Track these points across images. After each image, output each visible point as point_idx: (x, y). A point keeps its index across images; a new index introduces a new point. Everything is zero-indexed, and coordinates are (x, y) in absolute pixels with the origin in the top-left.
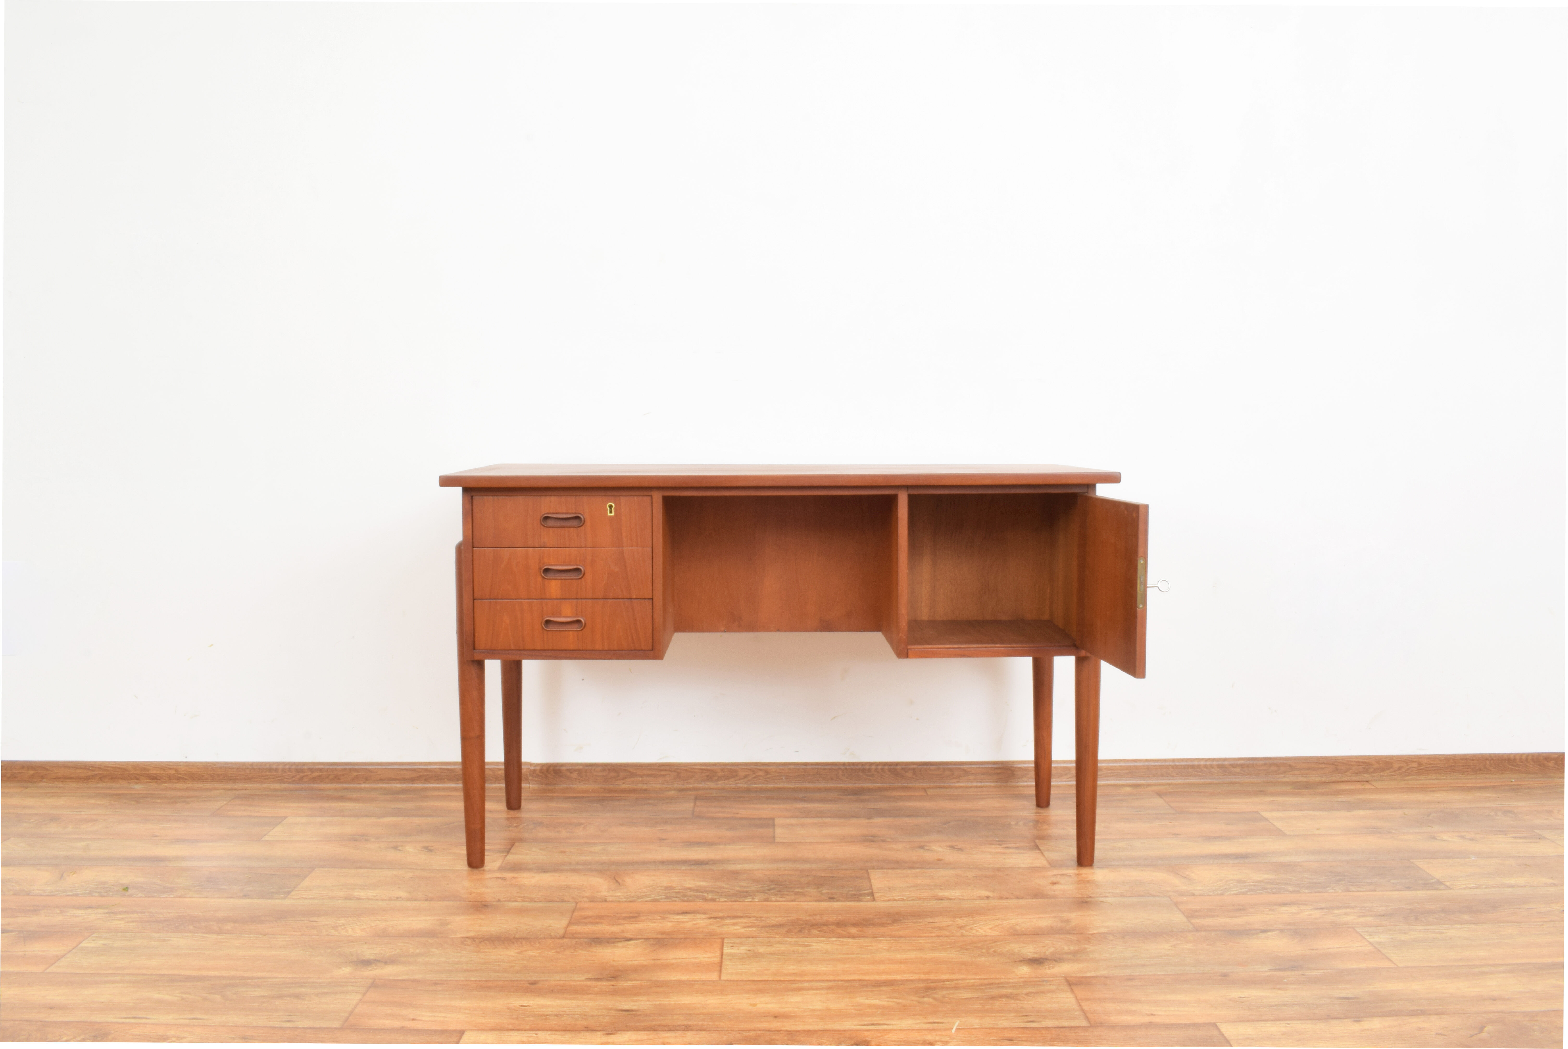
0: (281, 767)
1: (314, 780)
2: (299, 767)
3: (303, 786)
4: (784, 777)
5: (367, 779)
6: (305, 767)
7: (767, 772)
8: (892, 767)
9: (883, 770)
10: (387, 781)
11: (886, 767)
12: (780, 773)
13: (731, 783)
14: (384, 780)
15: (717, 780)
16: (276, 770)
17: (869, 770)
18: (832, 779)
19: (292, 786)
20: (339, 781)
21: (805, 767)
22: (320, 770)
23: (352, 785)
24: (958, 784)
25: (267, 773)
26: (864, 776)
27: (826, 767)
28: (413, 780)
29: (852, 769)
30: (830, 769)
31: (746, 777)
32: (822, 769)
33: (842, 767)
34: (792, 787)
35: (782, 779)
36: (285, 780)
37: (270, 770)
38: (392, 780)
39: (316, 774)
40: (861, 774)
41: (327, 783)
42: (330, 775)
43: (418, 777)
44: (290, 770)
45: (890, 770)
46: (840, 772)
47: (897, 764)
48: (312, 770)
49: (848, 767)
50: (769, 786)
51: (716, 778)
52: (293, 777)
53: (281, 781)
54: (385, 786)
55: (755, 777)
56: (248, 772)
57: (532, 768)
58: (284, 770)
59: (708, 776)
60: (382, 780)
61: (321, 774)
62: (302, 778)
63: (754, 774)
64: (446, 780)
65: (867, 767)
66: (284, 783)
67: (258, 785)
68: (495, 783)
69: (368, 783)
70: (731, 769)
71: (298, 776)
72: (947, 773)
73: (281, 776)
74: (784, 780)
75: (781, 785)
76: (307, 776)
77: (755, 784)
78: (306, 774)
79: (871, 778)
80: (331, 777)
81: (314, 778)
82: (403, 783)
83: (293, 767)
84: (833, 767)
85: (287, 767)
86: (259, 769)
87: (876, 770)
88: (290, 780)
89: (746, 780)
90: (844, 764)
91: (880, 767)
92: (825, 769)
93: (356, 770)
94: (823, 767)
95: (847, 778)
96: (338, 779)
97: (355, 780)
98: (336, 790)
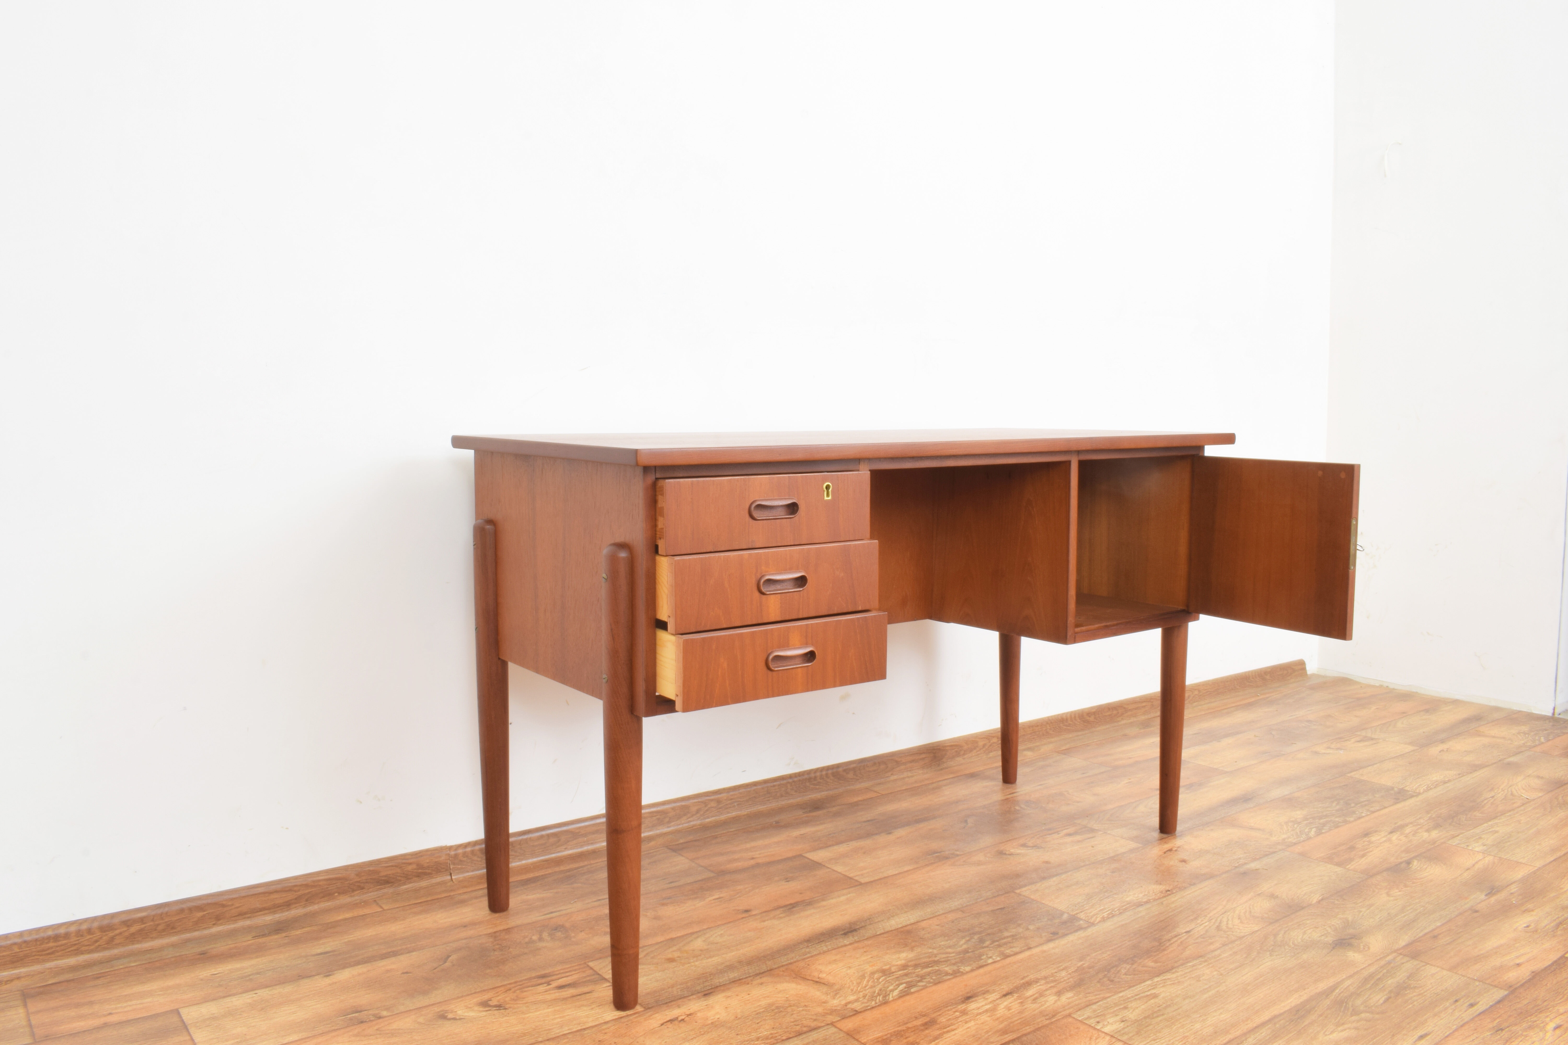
0: (73, 929)
1: (132, 938)
2: (106, 922)
3: (115, 952)
4: (736, 804)
5: (218, 919)
6: (116, 921)
7: (719, 801)
8: (835, 770)
9: (827, 774)
10: (249, 915)
11: (830, 772)
12: (731, 799)
13: (683, 822)
14: (245, 913)
15: (669, 822)
16: (67, 936)
17: (815, 778)
18: (782, 796)
19: (96, 956)
20: (175, 930)
21: (755, 788)
22: (142, 920)
23: (196, 934)
24: (892, 778)
25: (51, 944)
26: (811, 786)
27: (775, 783)
28: (288, 905)
29: (800, 780)
30: (779, 785)
31: (698, 811)
32: (771, 787)
33: (790, 780)
34: (746, 813)
35: (734, 806)
36: (84, 948)
37: (56, 938)
38: (257, 912)
39: (133, 929)
40: (808, 784)
41: (156, 938)
42: (158, 925)
43: (296, 899)
44: (89, 931)
45: (834, 775)
46: (789, 785)
47: (838, 766)
48: (127, 923)
49: (796, 779)
50: (723, 817)
51: (667, 820)
52: (96, 941)
53: (78, 952)
54: (248, 923)
55: (707, 810)
56: (16, 949)
57: (453, 853)
58: (79, 933)
59: (658, 819)
60: (242, 915)
61: (143, 926)
62: (112, 939)
63: (706, 806)
64: (336, 894)
65: (813, 775)
66: (82, 953)
67: (37, 967)
68: (404, 884)
69: (221, 924)
70: (682, 806)
71: (104, 938)
72: (882, 767)
73: (75, 945)
74: (737, 807)
75: (734, 814)
76: (121, 933)
77: (708, 818)
78: (117, 932)
79: (818, 787)
80: (160, 928)
81: (133, 934)
82: (275, 913)
83: (96, 924)
84: (782, 782)
85: (84, 927)
86: (36, 940)
87: (821, 777)
88: (92, 947)
89: (698, 815)
90: (791, 776)
91: (824, 773)
92: (774, 786)
93: (199, 908)
94: (772, 784)
95: (796, 791)
96: (173, 928)
97: (198, 924)
98: (174, 945)
